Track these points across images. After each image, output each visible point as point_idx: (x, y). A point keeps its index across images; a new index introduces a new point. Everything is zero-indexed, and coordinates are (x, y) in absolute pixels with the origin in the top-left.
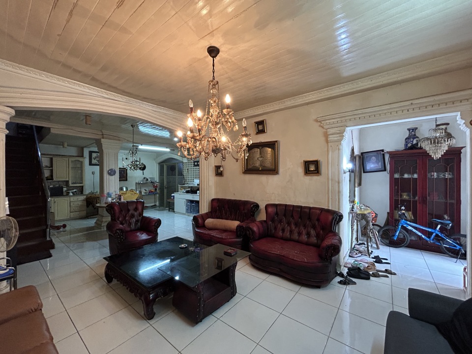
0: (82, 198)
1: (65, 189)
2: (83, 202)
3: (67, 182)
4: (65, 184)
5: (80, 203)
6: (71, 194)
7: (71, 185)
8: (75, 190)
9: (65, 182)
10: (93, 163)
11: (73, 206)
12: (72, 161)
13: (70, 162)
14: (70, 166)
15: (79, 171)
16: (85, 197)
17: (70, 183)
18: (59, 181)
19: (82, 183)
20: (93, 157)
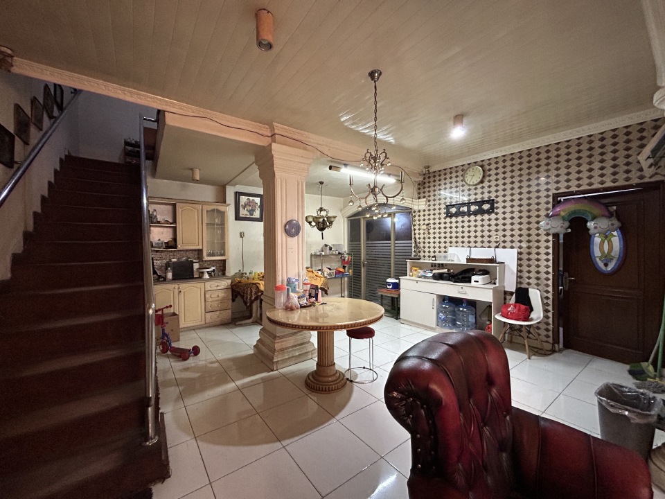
0: (225, 283)
1: (196, 266)
2: (225, 292)
3: (200, 251)
4: (196, 256)
5: (222, 294)
6: (206, 276)
7: (206, 258)
8: (211, 269)
9: (196, 253)
11: (211, 299)
12: (207, 211)
13: (205, 212)
14: (205, 221)
15: (219, 232)
16: (229, 282)
17: (205, 254)
18: (187, 251)
19: (223, 255)
20: (241, 204)
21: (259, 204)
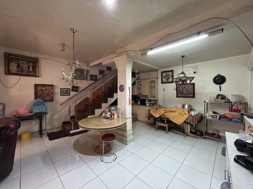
6: (148, 105)
11: (147, 113)
12: (150, 82)
14: (149, 85)
17: (149, 97)
20: (163, 77)
21: (171, 75)
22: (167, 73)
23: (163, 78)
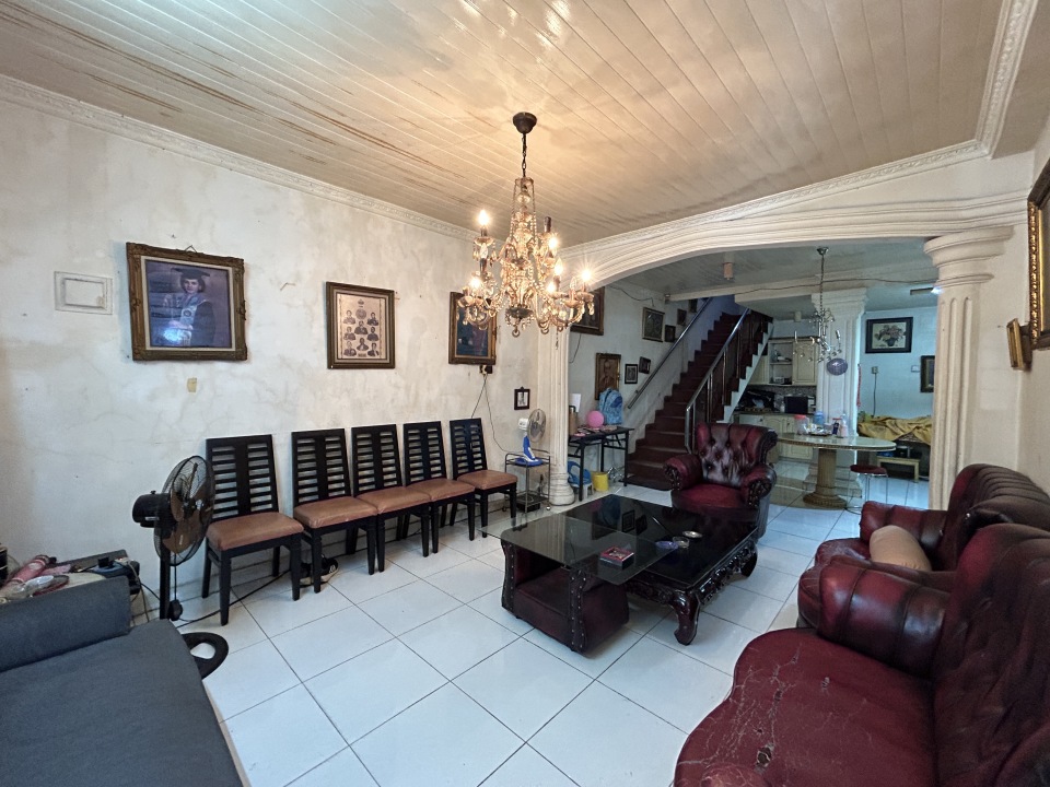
3: (815, 388)
4: (811, 393)
9: (811, 390)
10: (874, 347)
18: (802, 387)
20: (874, 333)
21: (904, 330)
22: (891, 325)
23: (874, 339)
